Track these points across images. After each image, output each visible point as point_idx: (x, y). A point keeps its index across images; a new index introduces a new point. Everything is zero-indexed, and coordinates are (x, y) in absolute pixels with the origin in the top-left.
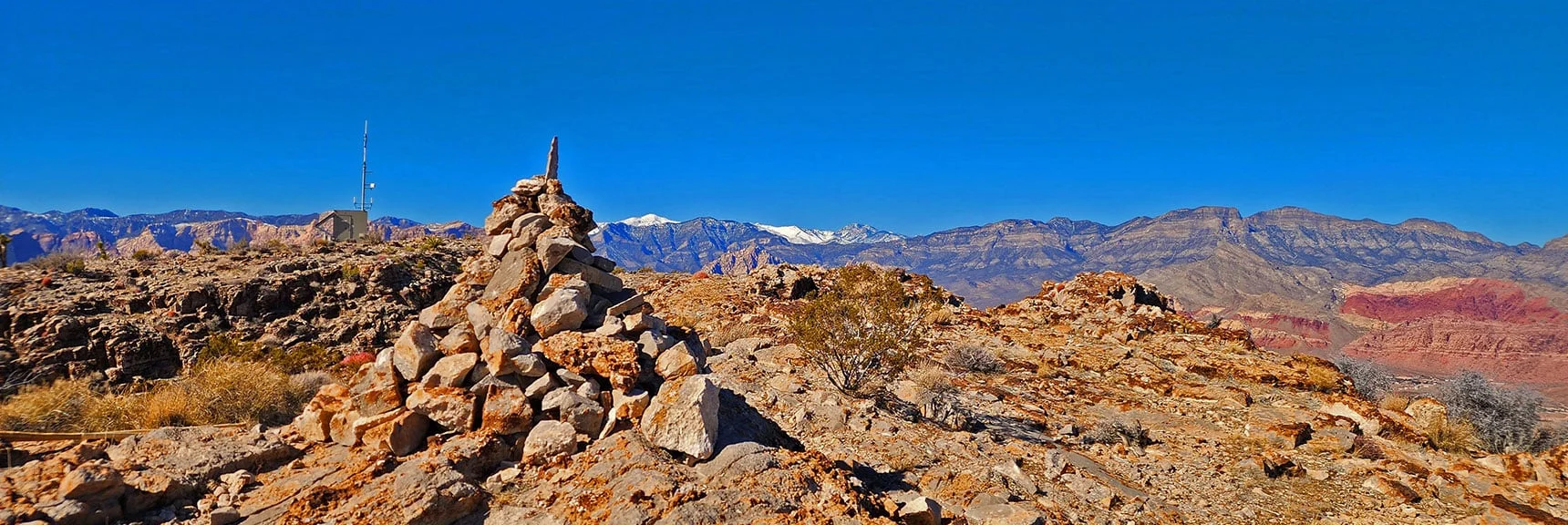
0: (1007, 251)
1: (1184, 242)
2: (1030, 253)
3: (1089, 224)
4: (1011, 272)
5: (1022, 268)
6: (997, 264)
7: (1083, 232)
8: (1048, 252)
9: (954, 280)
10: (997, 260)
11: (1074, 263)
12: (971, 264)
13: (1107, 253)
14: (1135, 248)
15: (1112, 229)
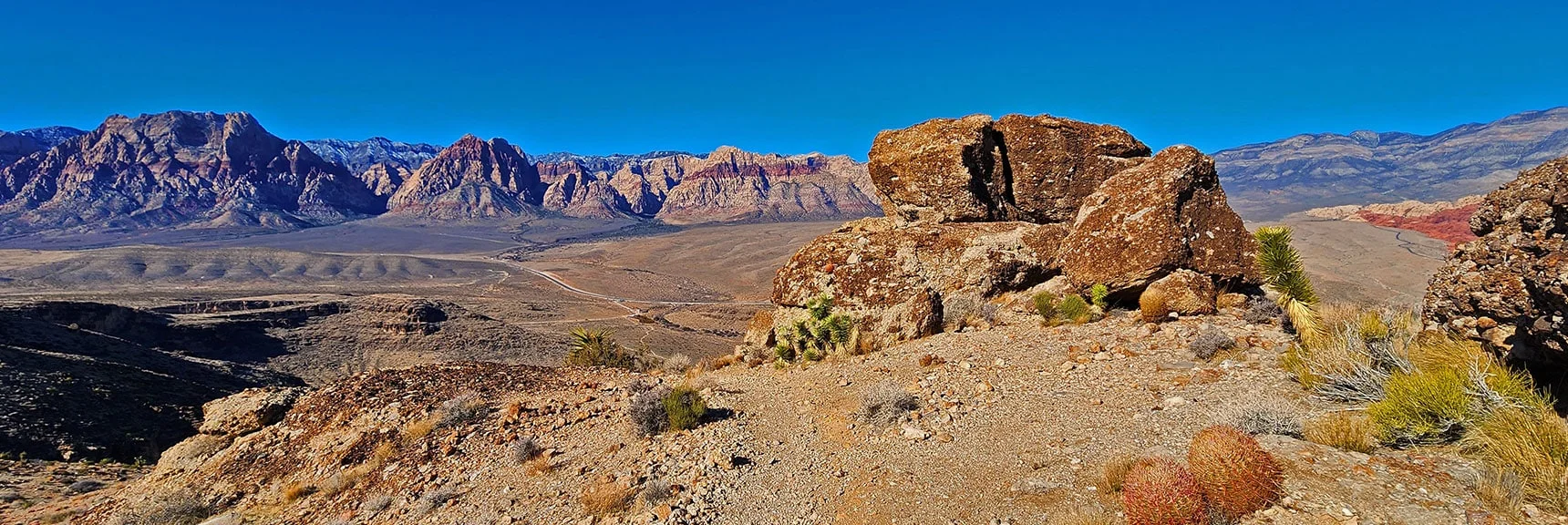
0: (1302, 163)
1: (1531, 145)
2: (1329, 164)
3: (1397, 135)
4: (1308, 180)
5: (1320, 177)
6: (1290, 175)
7: (1390, 143)
8: (1352, 162)
9: (1243, 189)
10: (1290, 171)
11: (1383, 172)
12: (1265, 175)
13: (1426, 160)
14: (1463, 153)
15: (1426, 139)
